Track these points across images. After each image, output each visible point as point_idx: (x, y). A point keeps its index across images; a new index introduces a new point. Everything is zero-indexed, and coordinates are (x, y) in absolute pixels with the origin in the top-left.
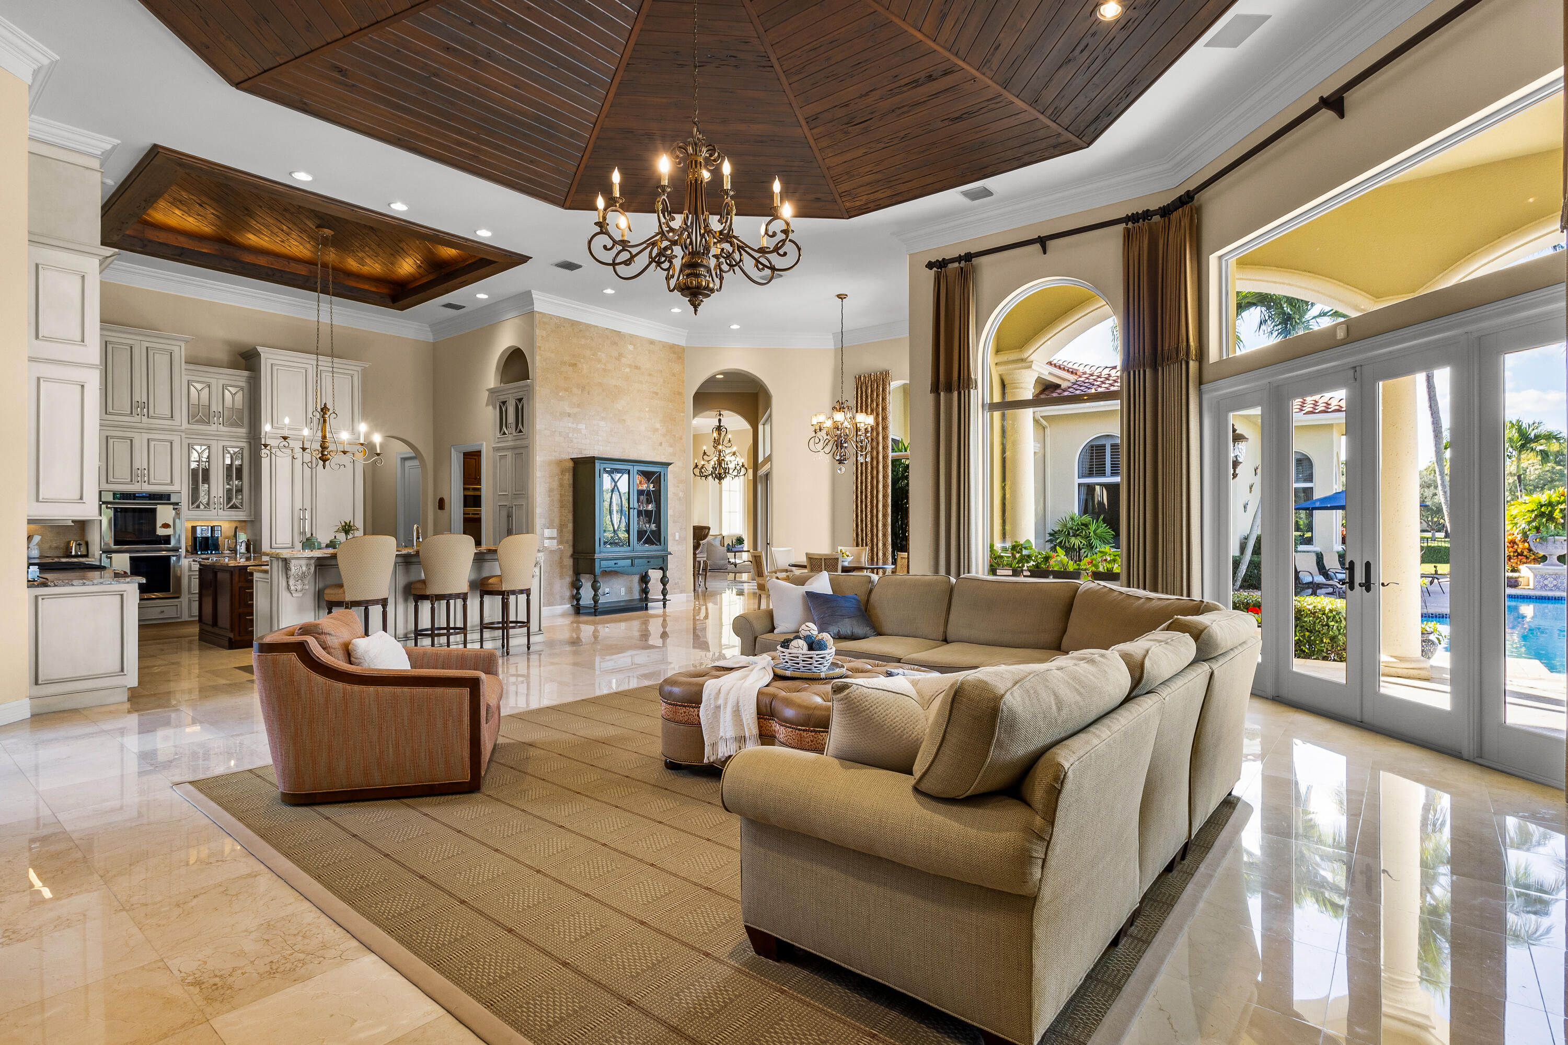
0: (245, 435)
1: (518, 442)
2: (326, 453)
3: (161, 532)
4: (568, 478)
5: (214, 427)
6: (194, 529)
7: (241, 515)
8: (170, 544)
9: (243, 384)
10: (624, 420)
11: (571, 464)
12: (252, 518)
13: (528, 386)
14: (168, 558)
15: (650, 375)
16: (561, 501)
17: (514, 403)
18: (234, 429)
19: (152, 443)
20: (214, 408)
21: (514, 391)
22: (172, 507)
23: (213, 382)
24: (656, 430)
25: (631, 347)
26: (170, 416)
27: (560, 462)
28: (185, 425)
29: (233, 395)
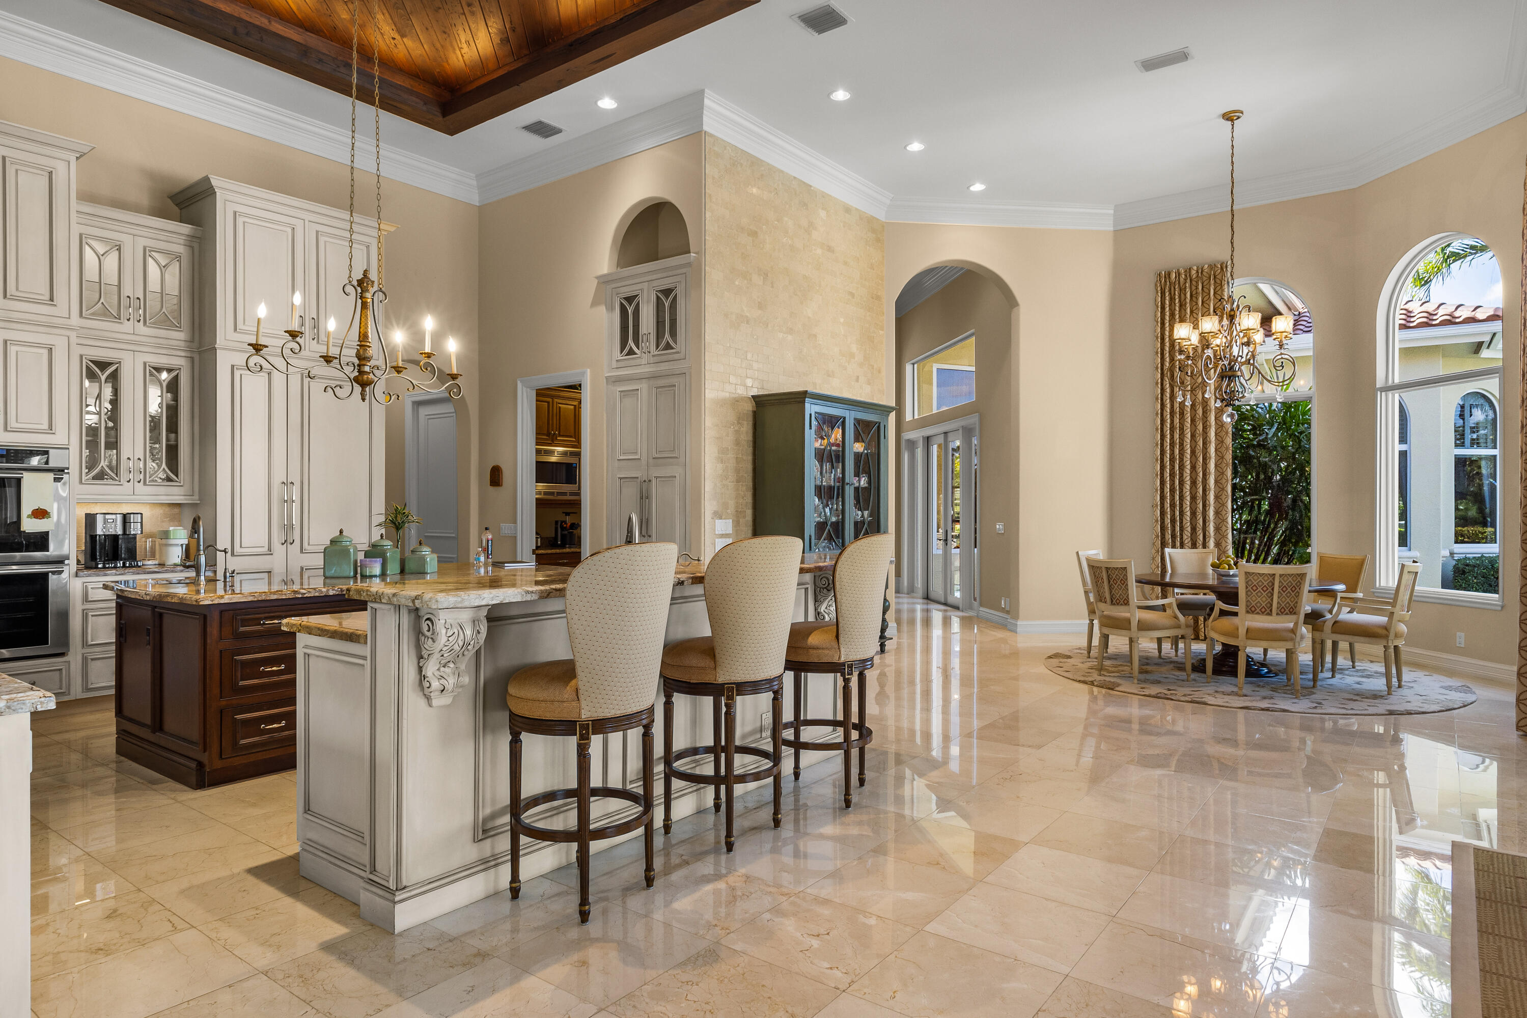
0: (182, 344)
1: (664, 367)
2: (367, 369)
3: (29, 525)
4: (746, 428)
5: (127, 326)
6: (90, 520)
7: (176, 494)
8: (48, 551)
9: (180, 249)
10: (815, 336)
11: (749, 407)
12: (195, 499)
13: (689, 264)
14: (44, 577)
15: (846, 263)
16: (737, 471)
17: (653, 298)
18: (163, 333)
19: (12, 350)
20: (127, 290)
21: (654, 277)
22: (51, 476)
23: (127, 240)
24: (852, 356)
25: (823, 214)
26: (47, 297)
27: (736, 401)
28: (75, 320)
29: (163, 268)
